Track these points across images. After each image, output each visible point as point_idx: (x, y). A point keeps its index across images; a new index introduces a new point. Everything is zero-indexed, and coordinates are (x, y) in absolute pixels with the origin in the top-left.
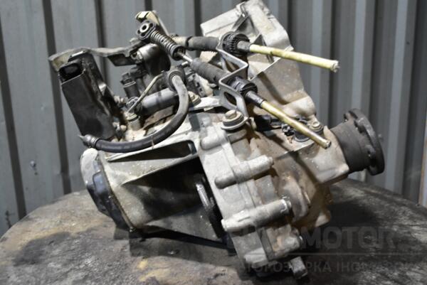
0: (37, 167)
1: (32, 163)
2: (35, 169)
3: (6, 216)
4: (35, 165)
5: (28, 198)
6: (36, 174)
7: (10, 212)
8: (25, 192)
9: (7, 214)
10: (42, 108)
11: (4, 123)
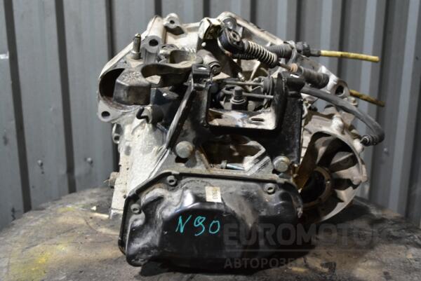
0: (44, 166)
1: (40, 162)
2: (42, 168)
3: (12, 213)
4: (42, 164)
5: (34, 197)
6: (43, 173)
7: (16, 209)
8: (32, 190)
9: (13, 211)
10: (51, 109)
11: (13, 123)
